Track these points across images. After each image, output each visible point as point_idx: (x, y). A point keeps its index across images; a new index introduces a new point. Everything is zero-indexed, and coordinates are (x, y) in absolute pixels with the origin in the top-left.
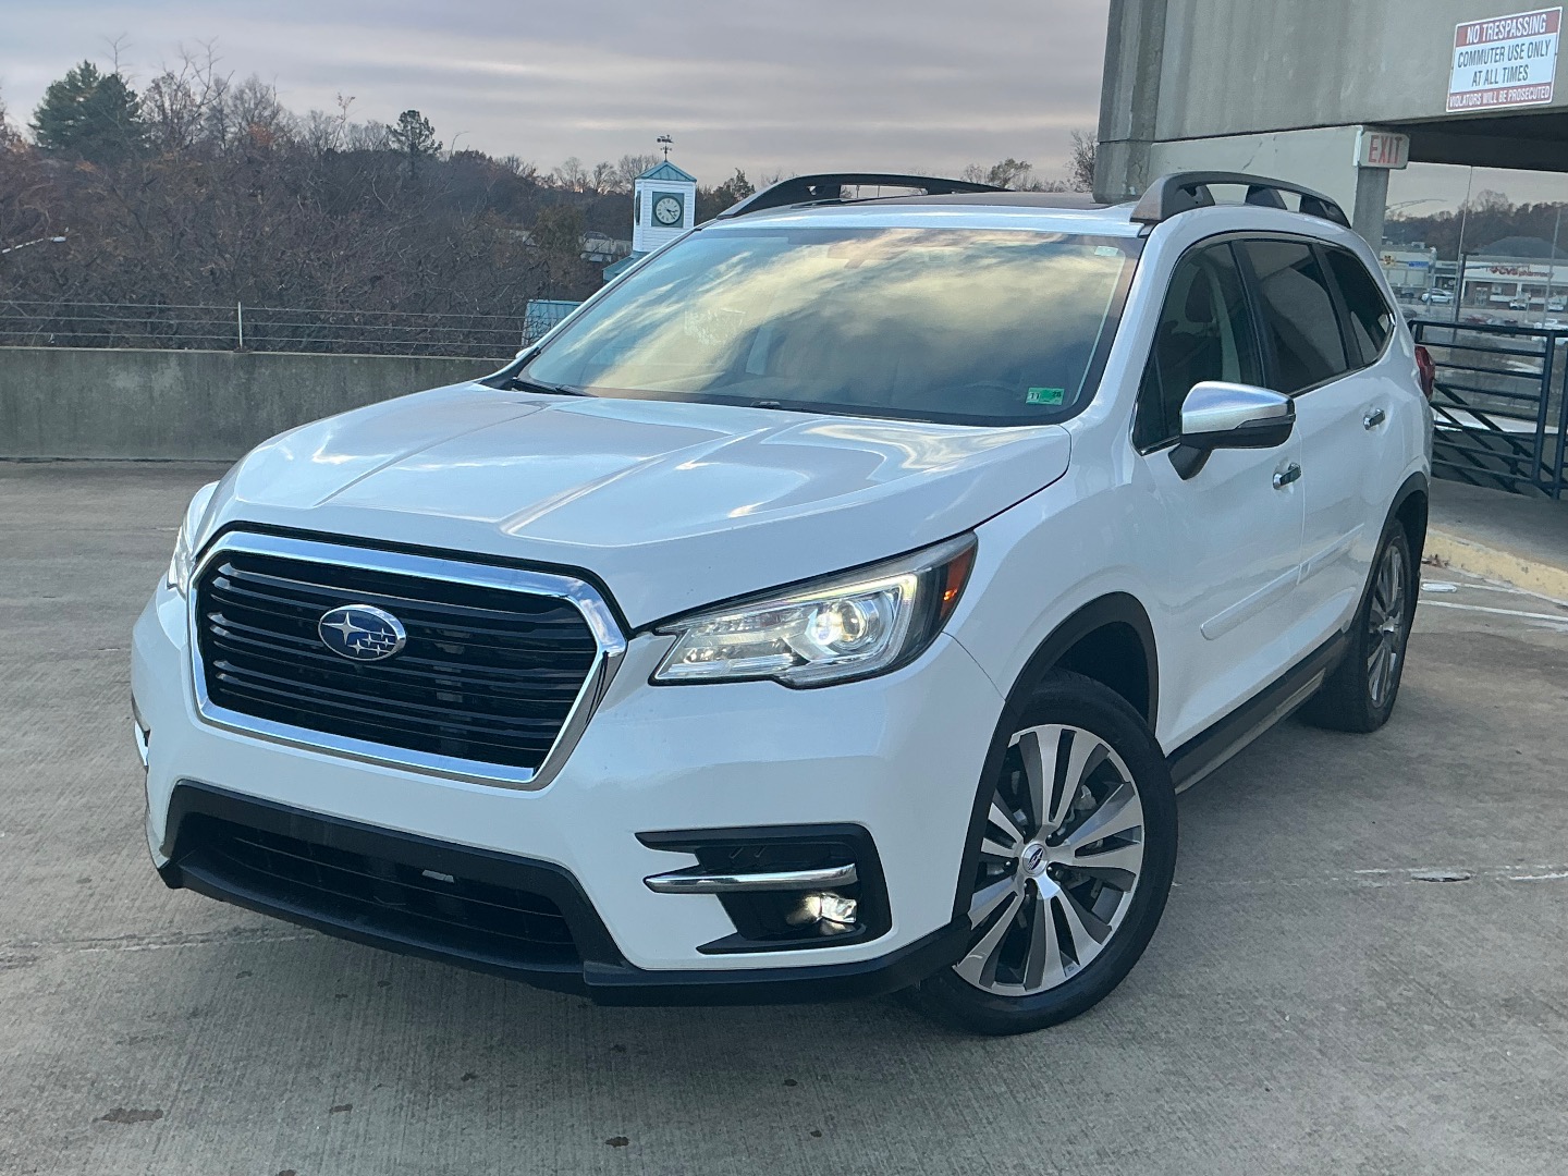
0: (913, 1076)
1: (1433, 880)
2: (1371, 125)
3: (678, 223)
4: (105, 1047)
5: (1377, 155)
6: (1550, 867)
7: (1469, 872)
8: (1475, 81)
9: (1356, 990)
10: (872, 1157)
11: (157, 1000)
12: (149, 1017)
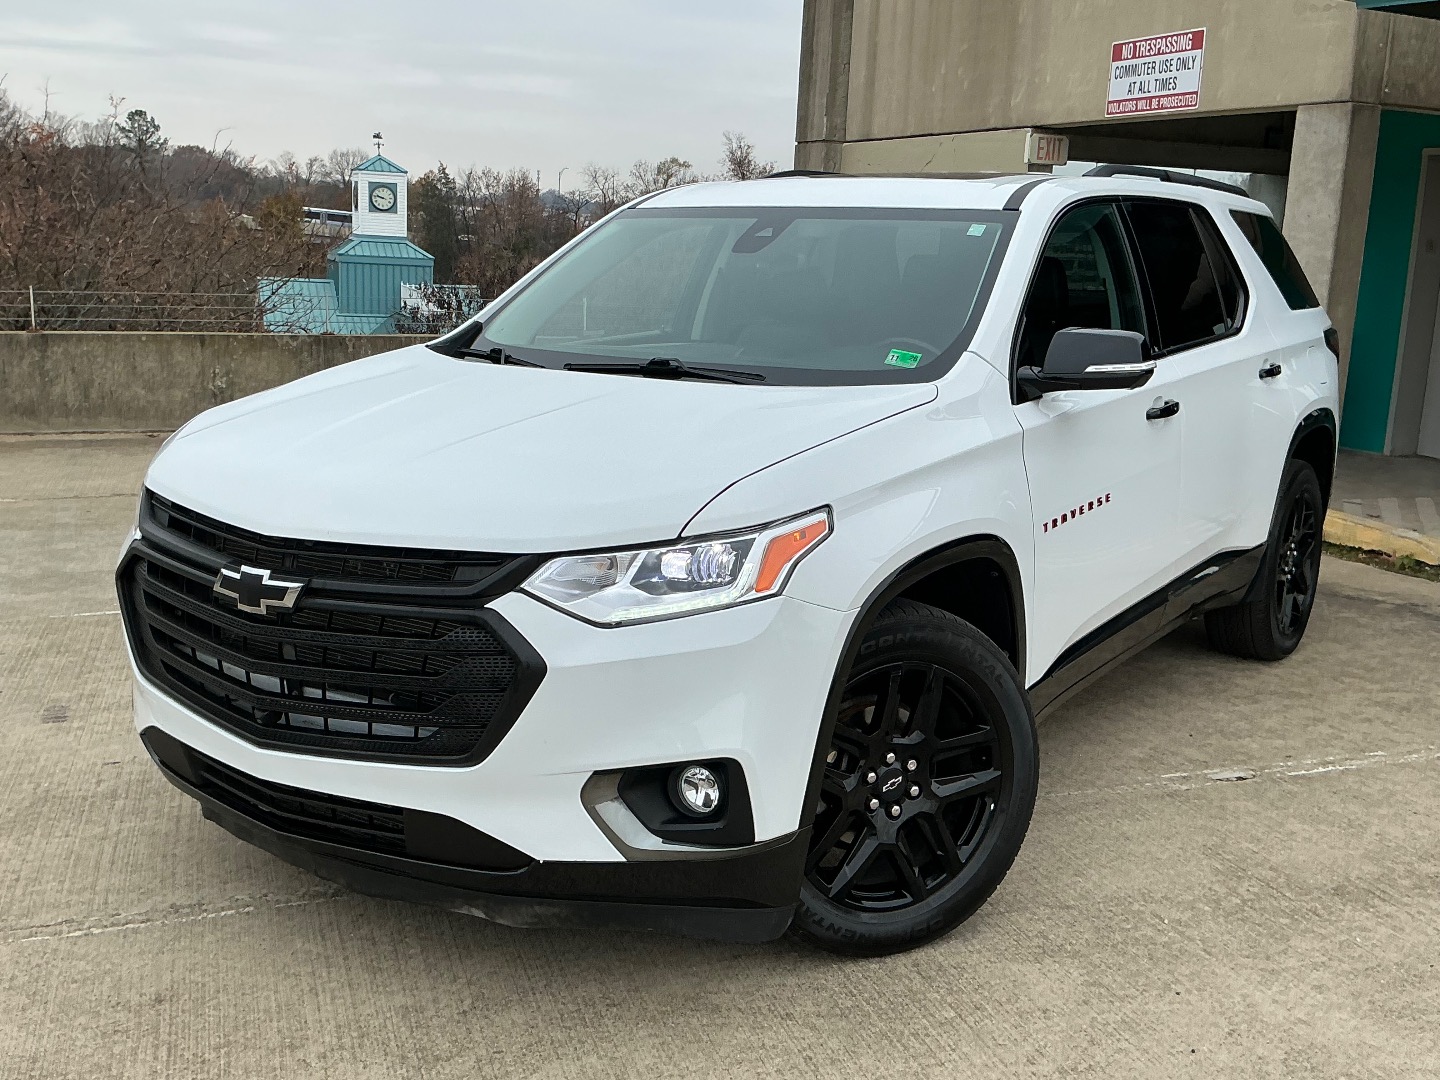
1: (1228, 780)
2: (1037, 129)
3: (393, 209)
5: (1043, 153)
6: (1315, 761)
7: (1253, 770)
8: (1130, 91)
11: (116, 987)
12: (113, 1007)
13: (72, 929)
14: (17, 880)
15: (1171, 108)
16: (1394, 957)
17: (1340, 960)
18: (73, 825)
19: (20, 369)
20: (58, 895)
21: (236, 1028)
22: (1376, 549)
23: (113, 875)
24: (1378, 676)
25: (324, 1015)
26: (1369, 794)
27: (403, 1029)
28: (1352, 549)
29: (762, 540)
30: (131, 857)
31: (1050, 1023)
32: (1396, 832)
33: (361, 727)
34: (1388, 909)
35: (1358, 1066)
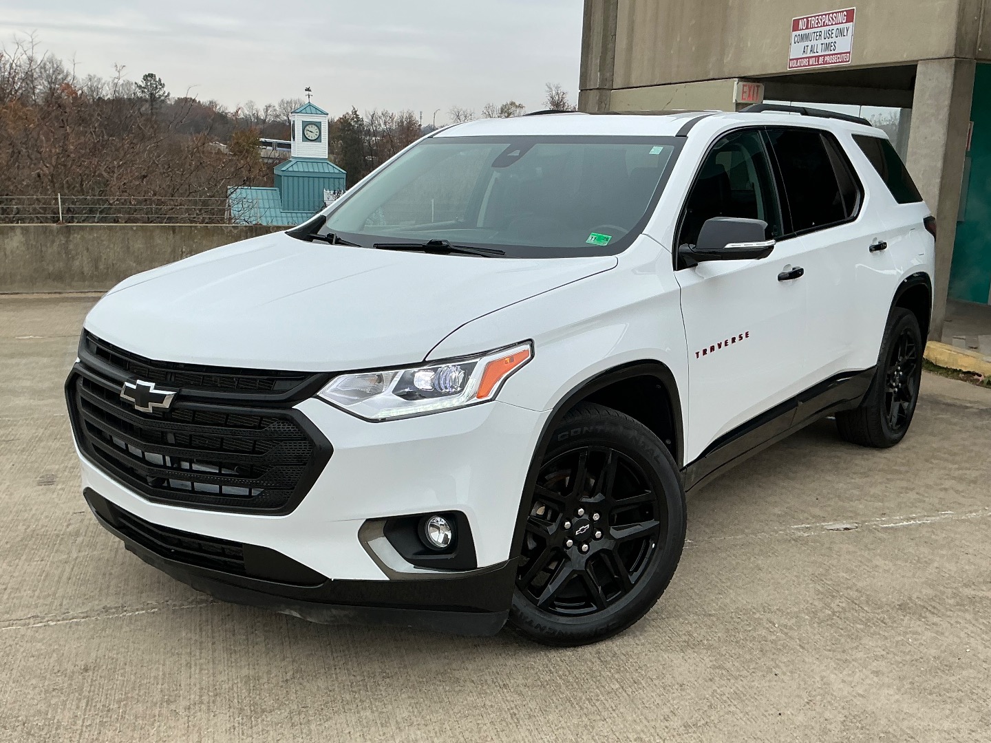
1: (838, 530)
2: (742, 78)
3: (318, 139)
5: (746, 96)
6: (901, 518)
7: (856, 523)
8: (804, 52)
11: (59, 661)
12: (55, 673)
13: (36, 621)
14: (5, 589)
15: (832, 63)
16: (933, 652)
17: (895, 654)
18: (47, 554)
19: (52, 249)
20: (31, 600)
21: (133, 689)
22: (972, 371)
23: (69, 586)
24: (958, 458)
25: (193, 680)
26: (937, 540)
27: (244, 691)
28: (955, 370)
29: (482, 363)
30: (82, 575)
31: (684, 693)
32: (951, 567)
33: (215, 488)
34: (936, 619)
35: (894, 727)
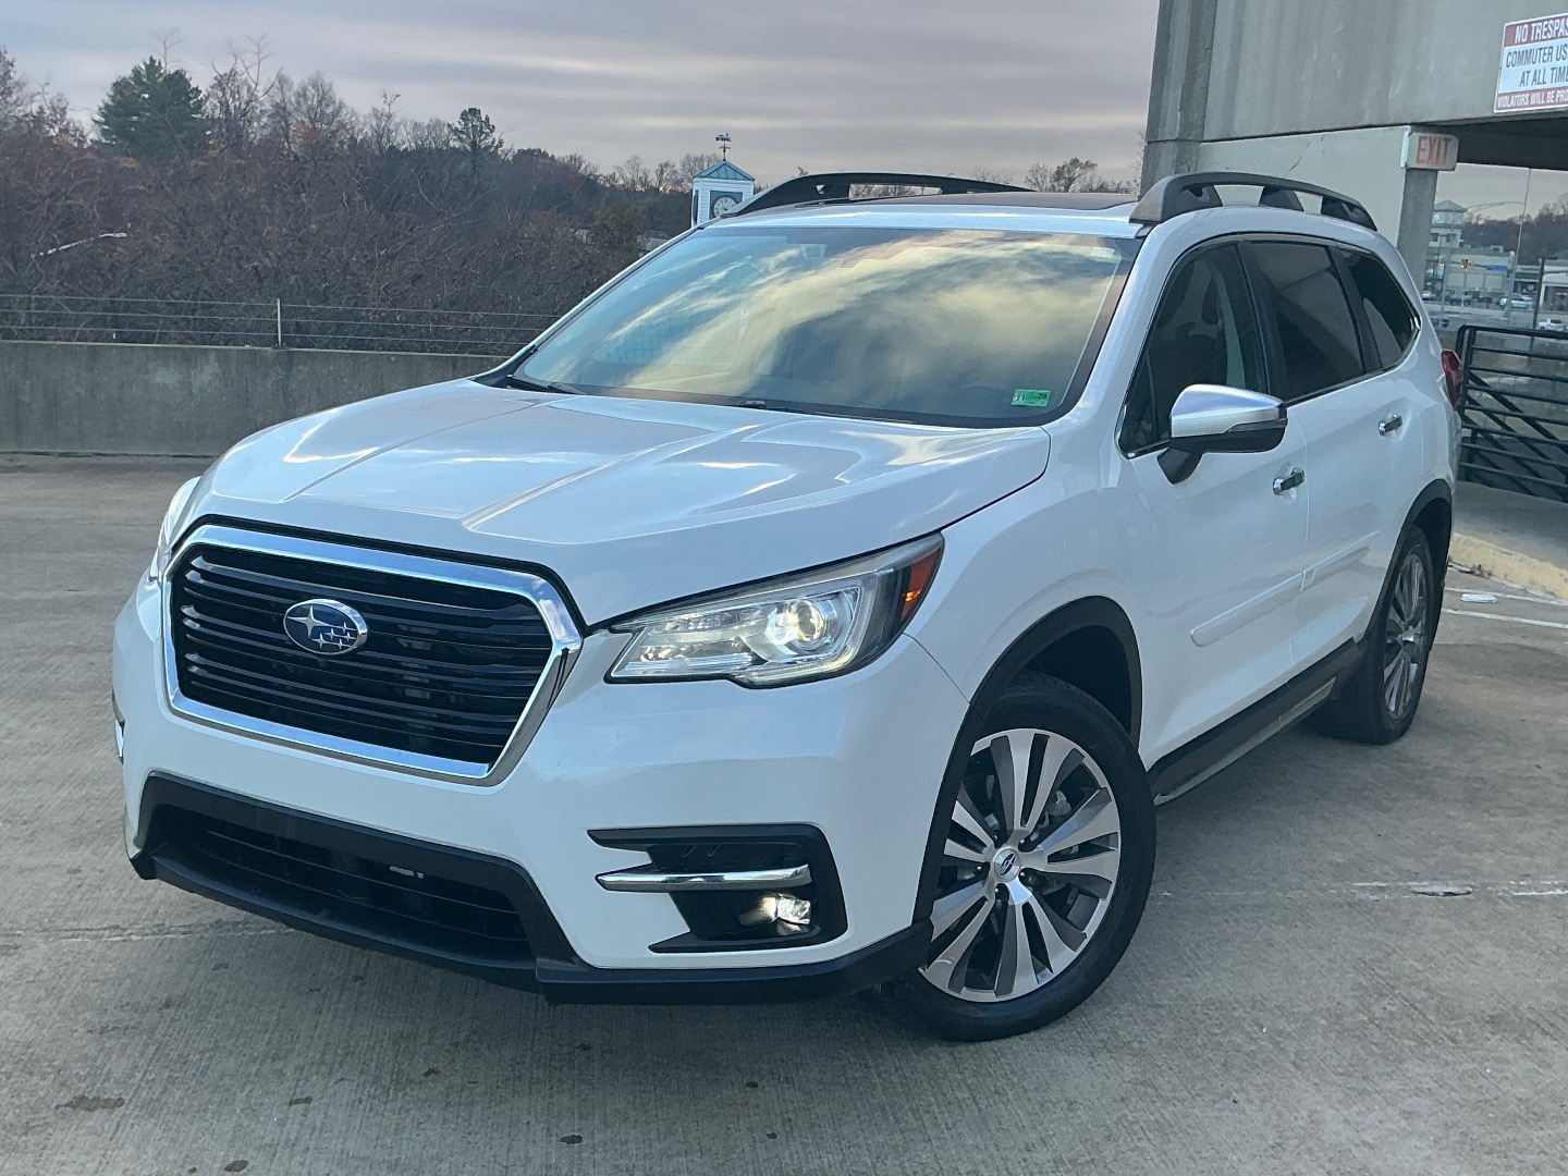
0: (877, 1081)
1: (1433, 894)
2: (1419, 126)
4: (76, 1035)
5: (1424, 155)
6: (1556, 883)
7: (1471, 886)
8: (1523, 82)
9: (1339, 1003)
10: (825, 1160)
11: (133, 989)
12: (122, 1006)
13: (114, 934)
16: (1521, 1091)
34: (1547, 1043)
